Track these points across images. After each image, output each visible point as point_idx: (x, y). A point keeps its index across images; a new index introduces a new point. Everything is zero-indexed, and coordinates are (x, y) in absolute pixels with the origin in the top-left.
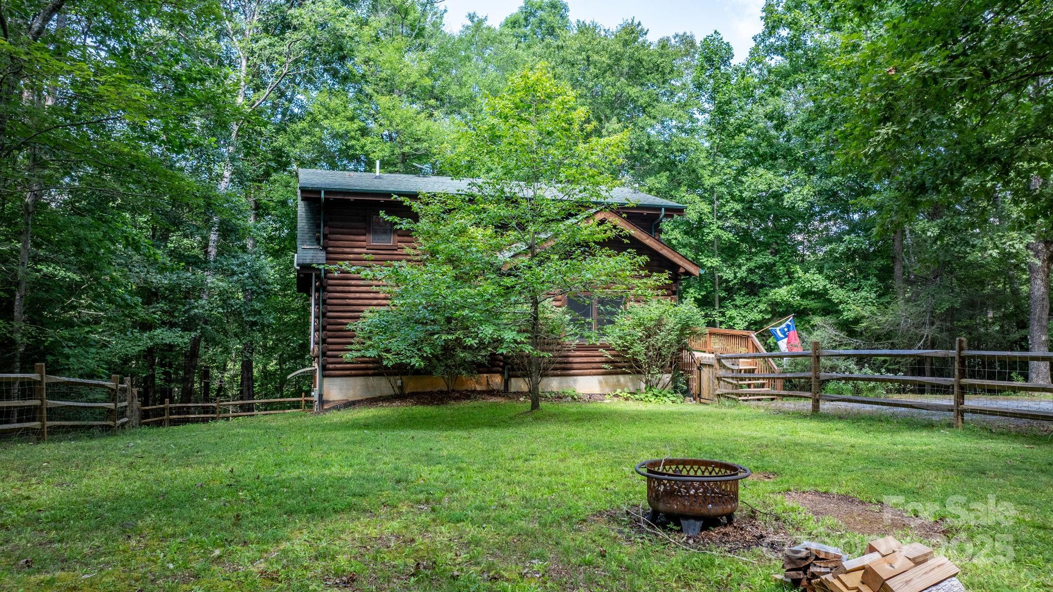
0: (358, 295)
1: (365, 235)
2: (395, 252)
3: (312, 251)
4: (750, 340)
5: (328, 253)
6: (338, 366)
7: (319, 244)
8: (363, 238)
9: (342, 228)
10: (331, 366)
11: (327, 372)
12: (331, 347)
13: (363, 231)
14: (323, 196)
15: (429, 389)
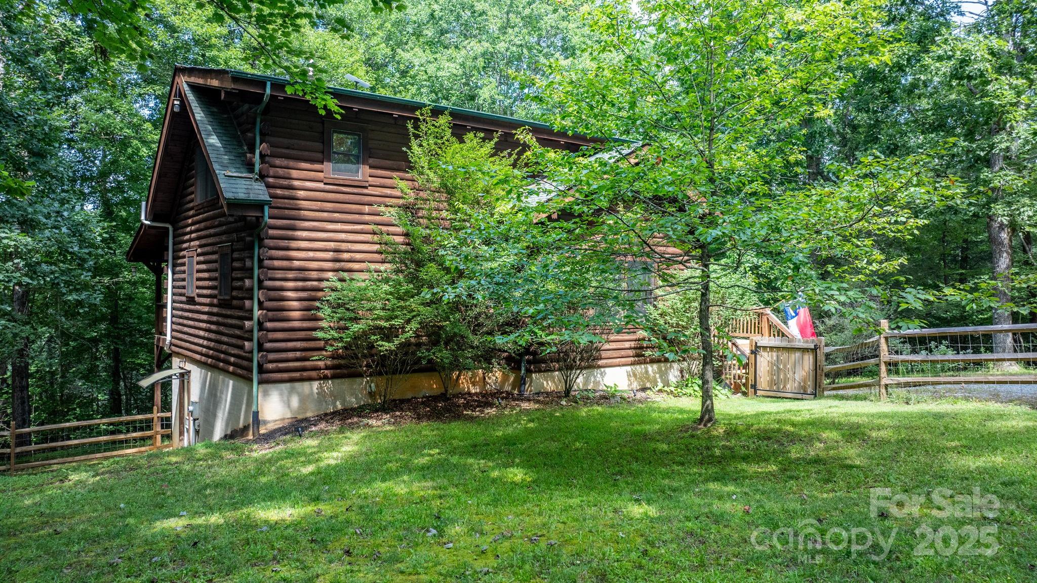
0: (311, 254)
1: (322, 162)
2: (365, 191)
3: (243, 181)
4: (765, 318)
5: (268, 186)
6: (281, 365)
7: (251, 170)
8: (317, 166)
9: (288, 148)
10: (271, 366)
11: (265, 376)
12: (271, 335)
13: (320, 155)
14: (268, 91)
15: (409, 396)
